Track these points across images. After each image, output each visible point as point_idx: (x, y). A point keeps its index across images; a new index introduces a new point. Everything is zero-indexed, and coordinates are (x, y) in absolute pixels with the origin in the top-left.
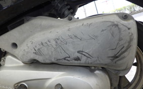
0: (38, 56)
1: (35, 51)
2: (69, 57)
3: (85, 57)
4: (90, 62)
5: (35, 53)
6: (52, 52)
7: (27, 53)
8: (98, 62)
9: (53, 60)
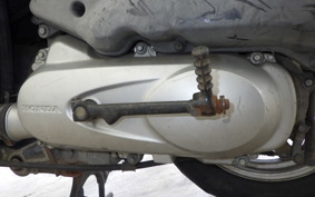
0: (137, 17)
1: (131, 7)
2: (214, 12)
3: (253, 8)
4: (262, 20)
5: (132, 12)
6: (173, 4)
7: (112, 14)
8: (282, 20)
9: (173, 24)
